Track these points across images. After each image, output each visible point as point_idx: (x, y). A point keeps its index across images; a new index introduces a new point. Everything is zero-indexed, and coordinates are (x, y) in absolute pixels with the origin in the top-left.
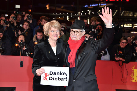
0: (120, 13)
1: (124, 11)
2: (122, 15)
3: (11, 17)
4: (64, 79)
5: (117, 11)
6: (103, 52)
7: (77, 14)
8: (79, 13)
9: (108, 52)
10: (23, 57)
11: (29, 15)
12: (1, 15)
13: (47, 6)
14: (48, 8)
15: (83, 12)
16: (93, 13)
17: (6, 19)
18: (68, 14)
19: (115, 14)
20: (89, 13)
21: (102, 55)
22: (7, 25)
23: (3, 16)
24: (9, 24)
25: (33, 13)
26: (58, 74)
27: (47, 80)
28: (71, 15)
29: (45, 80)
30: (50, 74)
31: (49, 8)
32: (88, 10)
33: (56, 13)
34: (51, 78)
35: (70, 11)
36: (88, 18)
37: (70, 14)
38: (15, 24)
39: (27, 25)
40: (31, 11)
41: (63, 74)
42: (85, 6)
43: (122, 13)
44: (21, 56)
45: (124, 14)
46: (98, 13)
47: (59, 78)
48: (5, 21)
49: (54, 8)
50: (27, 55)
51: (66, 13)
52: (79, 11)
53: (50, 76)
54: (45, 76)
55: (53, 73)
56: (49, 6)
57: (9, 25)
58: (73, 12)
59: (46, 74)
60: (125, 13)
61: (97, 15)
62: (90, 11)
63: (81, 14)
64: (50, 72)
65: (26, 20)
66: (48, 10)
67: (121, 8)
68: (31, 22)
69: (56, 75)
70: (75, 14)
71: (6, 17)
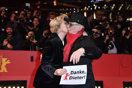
0: (126, 7)
1: (129, 5)
2: (127, 9)
3: (21, 13)
4: (83, 77)
5: (122, 5)
6: (110, 46)
7: (83, 9)
8: (85, 8)
9: (114, 46)
10: (33, 51)
11: (38, 11)
12: (12, 12)
13: (55, 2)
14: (55, 4)
15: (89, 7)
16: (99, 8)
17: (16, 16)
18: (74, 9)
19: (121, 8)
20: (95, 8)
21: (109, 49)
22: (17, 22)
23: (13, 13)
24: (19, 20)
25: (41, 9)
26: (78, 72)
27: (67, 80)
28: (78, 10)
29: (65, 79)
30: (71, 74)
31: (57, 4)
32: (94, 5)
33: (63, 9)
34: (71, 78)
35: (77, 7)
36: (94, 13)
37: (76, 9)
38: (25, 21)
39: (37, 21)
40: (40, 7)
41: (82, 72)
42: (91, 1)
43: (128, 7)
44: (31, 51)
45: (129, 8)
46: (104, 7)
47: (78, 77)
48: (15, 17)
49: (61, 4)
50: (37, 50)
51: (73, 9)
52: (85, 6)
53: (71, 75)
54: (65, 76)
55: (74, 73)
56: (56, 2)
57: (19, 22)
58: (79, 7)
59: (67, 74)
60: (131, 7)
61: (103, 9)
62: (96, 6)
63: (88, 9)
64: (71, 71)
65: (35, 16)
66: (55, 6)
67: (126, 2)
68: (40, 18)
69: (76, 74)
70: (82, 9)
71: (16, 14)
